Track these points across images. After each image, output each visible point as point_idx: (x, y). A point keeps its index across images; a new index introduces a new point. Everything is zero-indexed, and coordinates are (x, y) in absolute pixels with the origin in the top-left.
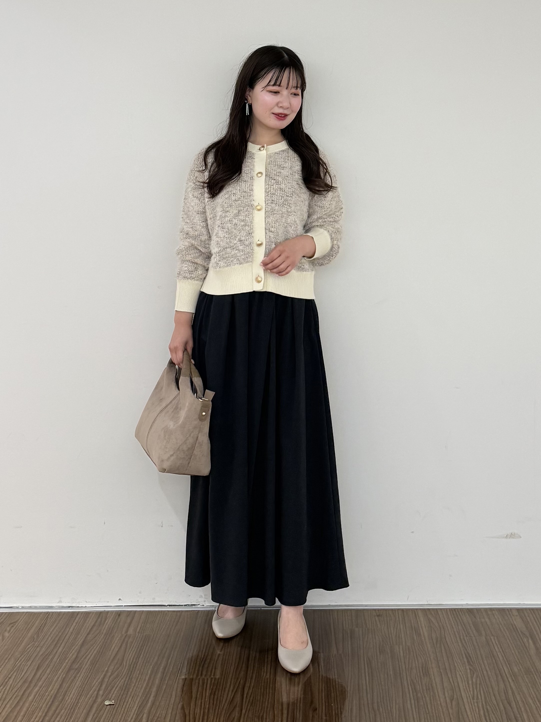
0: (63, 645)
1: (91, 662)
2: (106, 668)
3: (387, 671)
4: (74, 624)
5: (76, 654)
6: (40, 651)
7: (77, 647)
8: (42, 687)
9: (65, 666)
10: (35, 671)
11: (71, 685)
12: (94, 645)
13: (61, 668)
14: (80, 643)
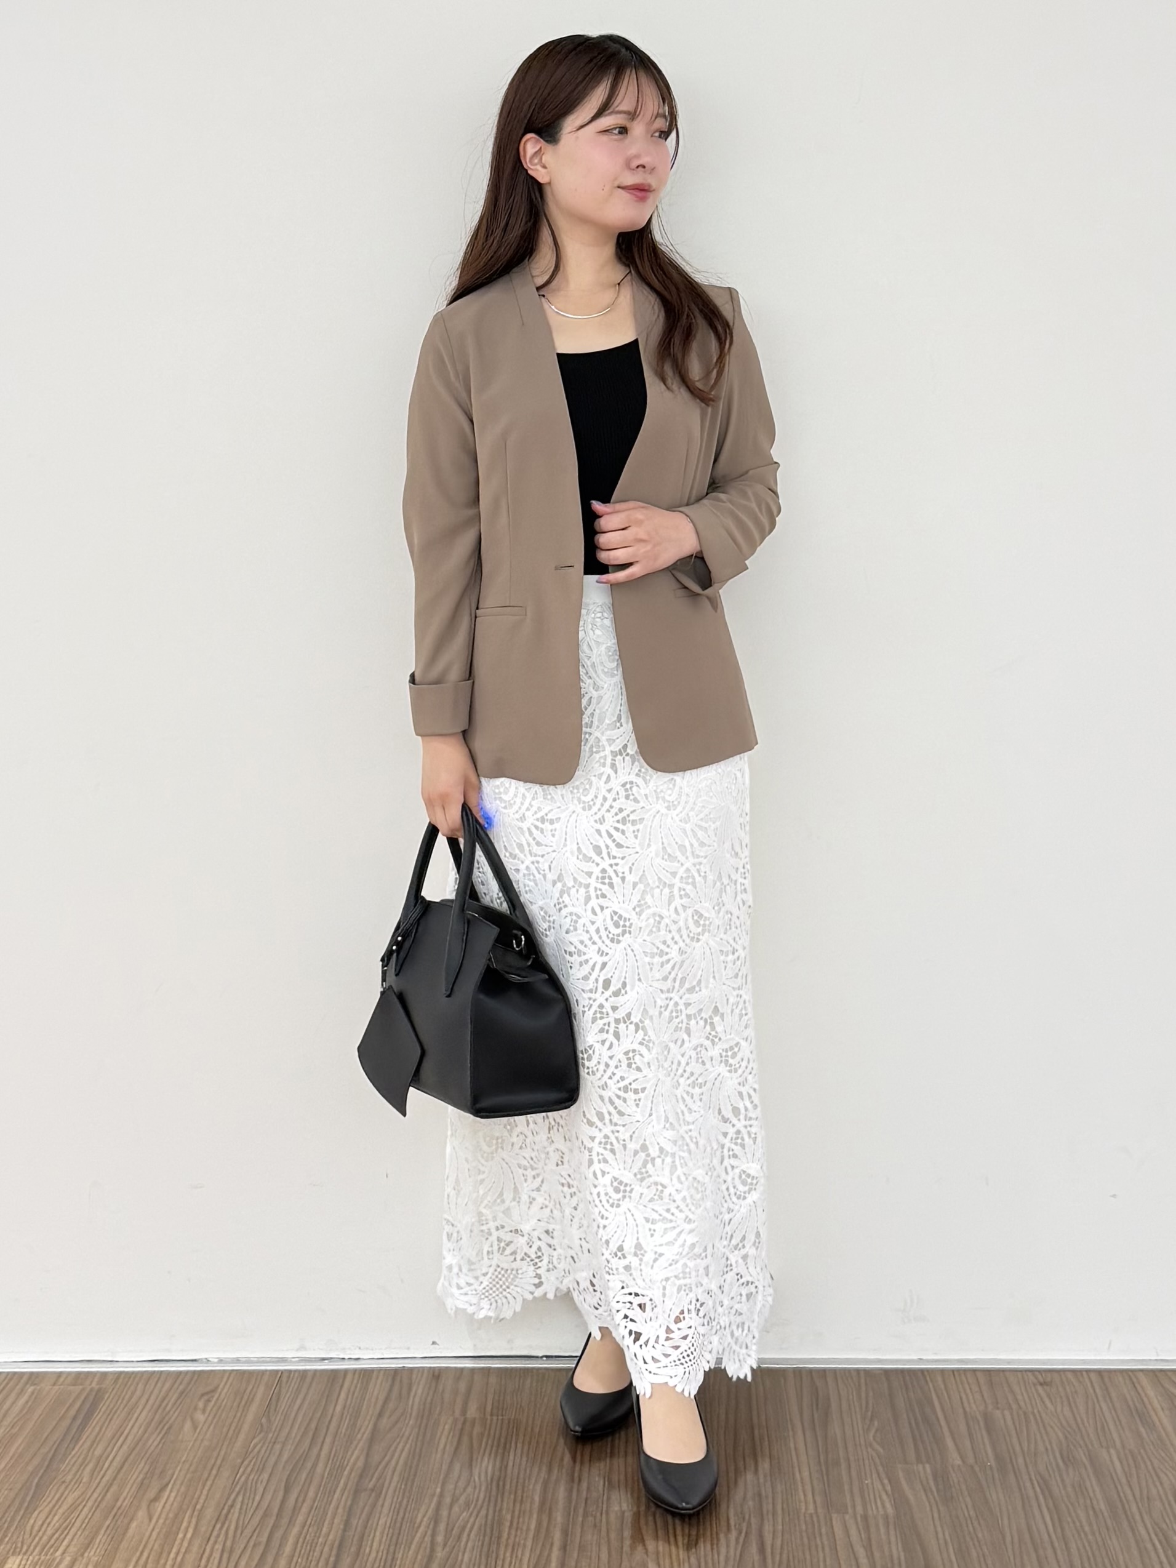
0: (328, 1440)
1: (400, 1475)
2: (436, 1488)
3: (1092, 1504)
4: (343, 1395)
5: (362, 1459)
6: (281, 1450)
7: (361, 1444)
8: (306, 1527)
9: (346, 1485)
10: (281, 1494)
11: (370, 1522)
12: (398, 1440)
13: (337, 1487)
14: (365, 1436)
